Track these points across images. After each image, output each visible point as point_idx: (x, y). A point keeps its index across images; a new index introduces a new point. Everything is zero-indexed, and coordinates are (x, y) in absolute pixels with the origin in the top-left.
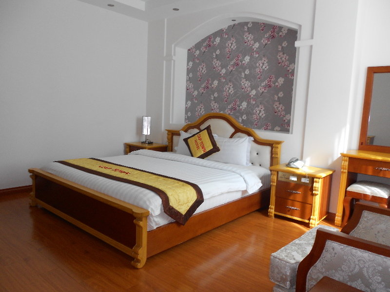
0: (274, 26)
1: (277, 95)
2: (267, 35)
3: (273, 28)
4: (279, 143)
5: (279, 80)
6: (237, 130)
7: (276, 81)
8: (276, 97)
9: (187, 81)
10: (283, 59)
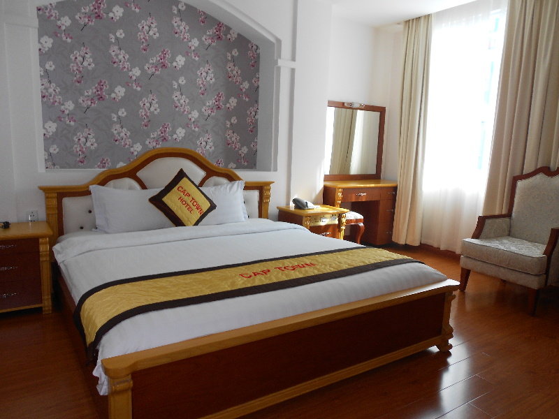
0: (220, 23)
1: (230, 121)
2: (210, 32)
3: (218, 25)
4: (268, 184)
5: (230, 101)
6: (210, 172)
7: (227, 101)
8: (228, 123)
9: (41, 76)
10: (235, 72)
